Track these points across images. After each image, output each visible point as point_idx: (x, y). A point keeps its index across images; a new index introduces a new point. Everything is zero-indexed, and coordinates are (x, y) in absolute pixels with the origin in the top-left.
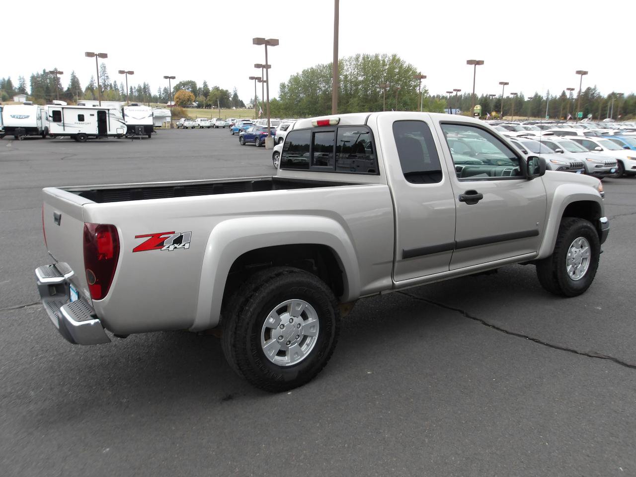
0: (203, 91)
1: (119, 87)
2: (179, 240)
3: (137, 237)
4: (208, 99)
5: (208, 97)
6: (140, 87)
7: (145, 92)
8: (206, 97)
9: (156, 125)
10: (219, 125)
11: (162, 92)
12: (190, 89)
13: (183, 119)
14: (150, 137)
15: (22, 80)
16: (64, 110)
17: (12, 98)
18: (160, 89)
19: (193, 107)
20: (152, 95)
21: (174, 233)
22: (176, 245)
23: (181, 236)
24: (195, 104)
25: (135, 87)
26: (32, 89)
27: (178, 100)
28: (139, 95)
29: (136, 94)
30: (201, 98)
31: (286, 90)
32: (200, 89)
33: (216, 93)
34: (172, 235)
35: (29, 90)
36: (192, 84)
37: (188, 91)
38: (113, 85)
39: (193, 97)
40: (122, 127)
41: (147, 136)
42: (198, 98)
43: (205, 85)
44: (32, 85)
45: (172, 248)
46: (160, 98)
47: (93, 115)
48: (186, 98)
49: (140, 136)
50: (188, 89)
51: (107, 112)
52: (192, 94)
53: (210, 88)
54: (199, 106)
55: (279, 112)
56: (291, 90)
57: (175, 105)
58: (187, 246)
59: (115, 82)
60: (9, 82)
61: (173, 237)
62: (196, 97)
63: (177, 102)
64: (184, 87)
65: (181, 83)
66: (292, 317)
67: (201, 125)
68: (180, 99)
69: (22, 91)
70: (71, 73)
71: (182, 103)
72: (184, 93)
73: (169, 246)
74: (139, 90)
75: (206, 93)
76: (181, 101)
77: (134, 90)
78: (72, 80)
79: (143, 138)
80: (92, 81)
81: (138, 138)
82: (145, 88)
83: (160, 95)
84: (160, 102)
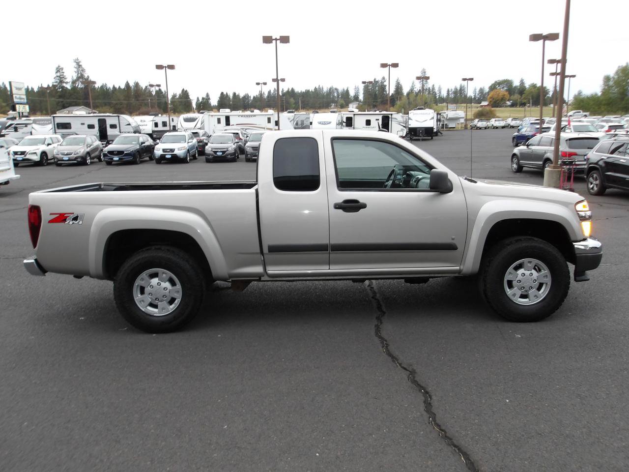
0: (519, 89)
1: (436, 90)
2: (76, 219)
3: (51, 214)
4: (523, 97)
5: (523, 95)
6: (456, 89)
7: (461, 93)
8: (521, 95)
9: (450, 126)
10: (515, 125)
11: (477, 93)
12: (505, 88)
13: (493, 120)
14: (432, 139)
15: (357, 89)
16: (355, 116)
17: (348, 105)
18: (475, 89)
19: (506, 106)
20: (468, 96)
21: (73, 213)
22: (74, 221)
23: (77, 217)
24: (509, 103)
25: (451, 90)
26: (364, 96)
27: (491, 99)
28: (455, 97)
29: (452, 96)
30: (516, 97)
31: (611, 83)
32: (515, 87)
33: (533, 90)
34: (72, 215)
35: (361, 97)
36: (508, 83)
37: (502, 91)
38: (431, 89)
39: (507, 96)
40: (402, 130)
41: (430, 138)
42: (512, 97)
43: (522, 82)
44: (364, 94)
45: (71, 223)
46: (475, 98)
47: (378, 120)
48: (500, 97)
49: (421, 138)
50: (503, 88)
51: (390, 116)
52: (506, 93)
53: (527, 85)
54: (512, 105)
55: (599, 108)
56: (618, 83)
57: (488, 105)
58: (81, 223)
59: (433, 85)
60: (347, 91)
61: (72, 216)
62: (510, 96)
63: (490, 102)
64: (499, 86)
65: (496, 82)
66: (160, 282)
67: (495, 125)
68: (493, 99)
69: (356, 98)
70: (396, 80)
71: (495, 102)
72: (498, 93)
73: (69, 222)
74: (455, 92)
75: (522, 90)
76: (494, 101)
77: (450, 93)
78: (396, 86)
79: (423, 140)
80: (412, 86)
81: (418, 140)
82: (461, 89)
83: (475, 96)
84: (475, 103)
